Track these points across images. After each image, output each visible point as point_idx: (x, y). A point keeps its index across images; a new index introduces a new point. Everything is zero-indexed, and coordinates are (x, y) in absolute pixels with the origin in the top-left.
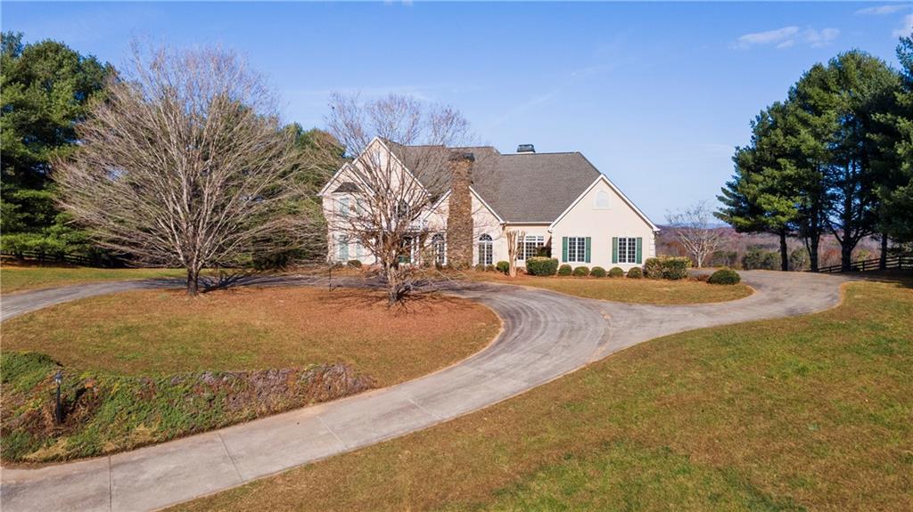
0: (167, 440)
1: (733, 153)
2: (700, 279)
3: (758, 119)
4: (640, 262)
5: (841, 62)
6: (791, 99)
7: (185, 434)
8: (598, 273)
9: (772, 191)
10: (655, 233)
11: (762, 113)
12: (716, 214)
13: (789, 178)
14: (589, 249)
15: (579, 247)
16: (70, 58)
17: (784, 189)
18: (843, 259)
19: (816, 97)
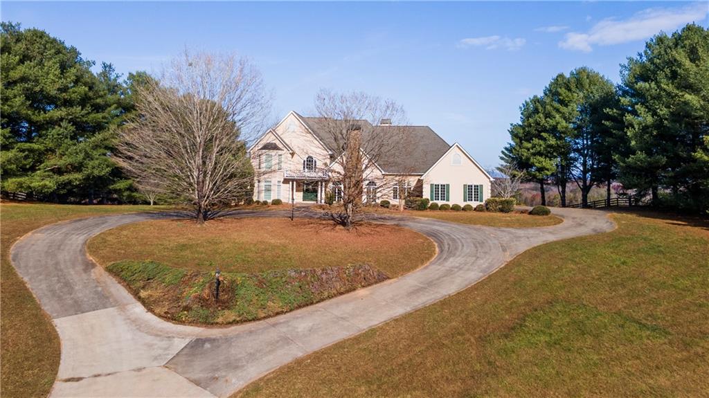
0: (291, 310)
1: (509, 127)
2: (522, 212)
3: (524, 106)
4: (481, 201)
5: (577, 74)
6: (546, 94)
7: (299, 307)
8: (456, 208)
9: (540, 154)
10: (491, 182)
11: (526, 102)
12: (498, 169)
13: (551, 146)
14: (448, 192)
15: (442, 190)
16: (51, 43)
17: (549, 153)
18: (583, 200)
19: (564, 95)
